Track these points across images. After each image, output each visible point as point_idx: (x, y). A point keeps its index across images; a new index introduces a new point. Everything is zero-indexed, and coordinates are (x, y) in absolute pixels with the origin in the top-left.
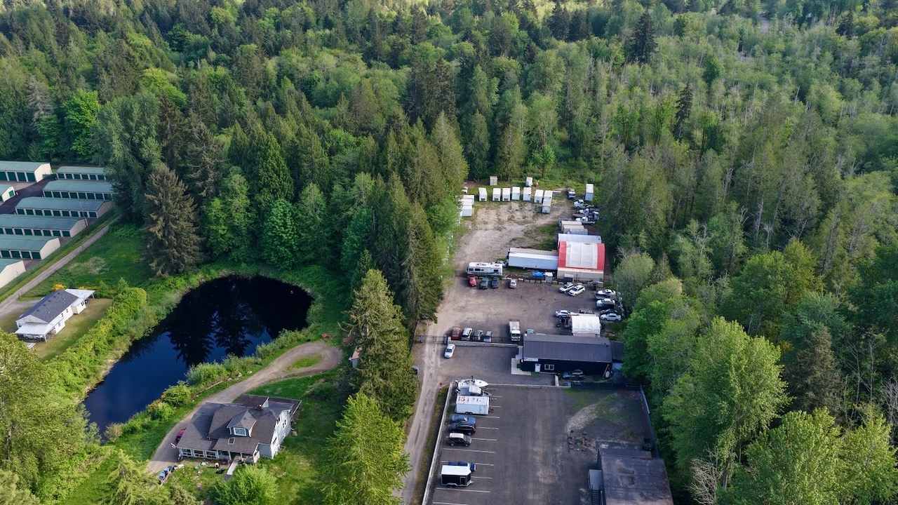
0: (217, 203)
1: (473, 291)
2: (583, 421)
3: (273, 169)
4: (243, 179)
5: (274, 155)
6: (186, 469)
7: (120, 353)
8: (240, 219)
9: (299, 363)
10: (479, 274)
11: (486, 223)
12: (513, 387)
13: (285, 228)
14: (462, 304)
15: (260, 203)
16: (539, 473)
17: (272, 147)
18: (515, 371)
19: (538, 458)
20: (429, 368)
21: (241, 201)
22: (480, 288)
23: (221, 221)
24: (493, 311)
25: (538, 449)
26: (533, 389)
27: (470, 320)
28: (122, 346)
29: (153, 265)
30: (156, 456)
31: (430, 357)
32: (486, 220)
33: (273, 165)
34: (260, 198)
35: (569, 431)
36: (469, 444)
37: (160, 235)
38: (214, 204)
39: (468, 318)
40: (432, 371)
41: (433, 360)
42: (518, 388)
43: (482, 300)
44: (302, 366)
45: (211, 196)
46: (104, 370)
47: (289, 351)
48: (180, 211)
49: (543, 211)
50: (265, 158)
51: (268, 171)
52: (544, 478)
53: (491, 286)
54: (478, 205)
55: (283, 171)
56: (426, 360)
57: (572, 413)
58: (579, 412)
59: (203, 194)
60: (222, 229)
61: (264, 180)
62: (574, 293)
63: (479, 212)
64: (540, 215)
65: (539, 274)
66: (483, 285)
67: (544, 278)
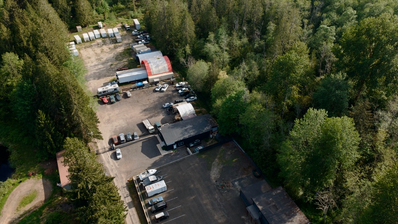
1: (108, 106)
2: (217, 171)
9: (23, 203)
10: (106, 94)
11: (90, 58)
12: (169, 165)
14: (107, 117)
16: (216, 217)
18: (163, 152)
19: (209, 207)
20: (112, 170)
22: (110, 103)
25: (206, 201)
26: (180, 161)
27: (118, 127)
31: (109, 162)
32: (89, 56)
35: (214, 181)
36: (168, 217)
39: (116, 126)
40: (116, 171)
41: (112, 164)
42: (172, 164)
43: (117, 111)
44: (26, 204)
47: (10, 196)
49: (118, 42)
52: (220, 219)
53: (117, 100)
54: (78, 47)
56: (107, 165)
57: (209, 169)
58: (213, 167)
62: (165, 90)
63: (81, 51)
64: (117, 44)
65: (140, 84)
66: (112, 101)
67: (144, 85)
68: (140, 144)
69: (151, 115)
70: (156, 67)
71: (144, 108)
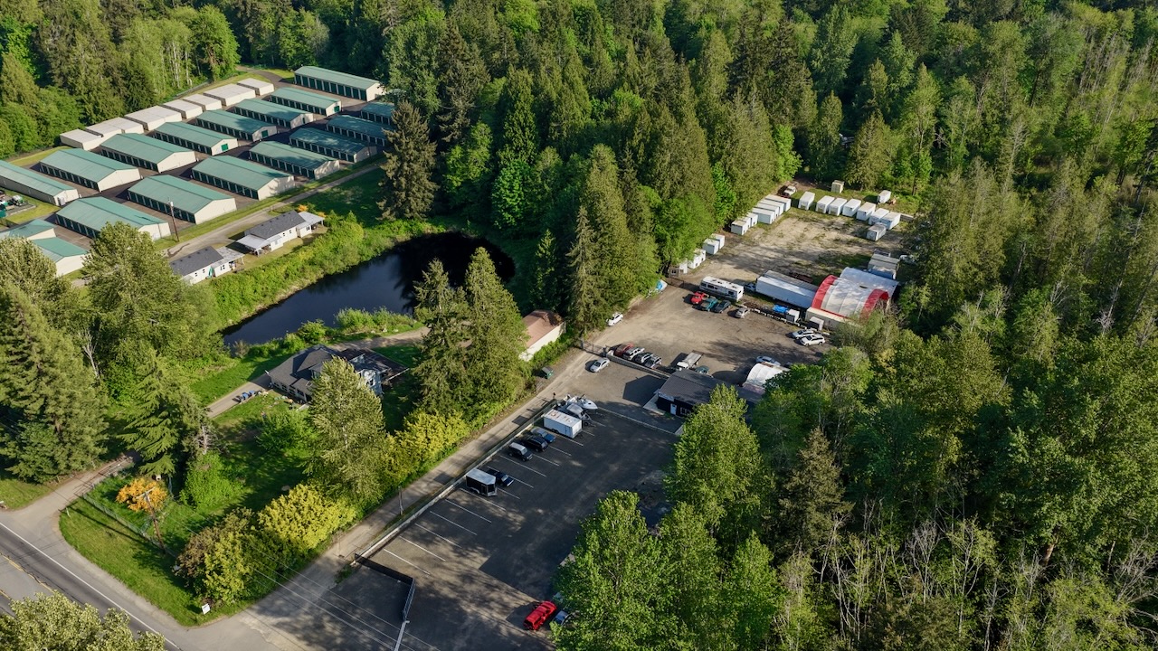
0: (457, 152)
1: (690, 309)
3: (519, 124)
4: (489, 130)
5: (523, 108)
6: (268, 396)
7: (307, 282)
8: (475, 172)
10: (709, 290)
11: (781, 236)
12: (627, 421)
13: (511, 192)
14: (662, 320)
15: (500, 160)
16: (570, 511)
17: (522, 100)
18: (650, 406)
19: (583, 496)
20: (564, 376)
21: (481, 153)
22: (699, 307)
23: (458, 173)
24: (691, 337)
26: (647, 429)
27: (654, 339)
28: (312, 277)
29: (381, 204)
30: (258, 379)
31: (577, 365)
32: (785, 233)
33: (518, 120)
34: (501, 154)
35: (642, 482)
36: (526, 460)
37: (390, 175)
38: (453, 151)
39: (654, 337)
40: (565, 380)
41: (576, 370)
42: (632, 422)
43: (690, 322)
45: (453, 143)
46: (282, 294)
48: (416, 153)
49: (868, 237)
50: (513, 110)
51: (513, 125)
52: (571, 517)
53: (714, 310)
54: (794, 212)
55: (530, 128)
56: (569, 368)
59: (447, 139)
60: (456, 181)
61: (508, 134)
62: (806, 341)
63: (785, 221)
64: (861, 240)
65: (782, 309)
66: (704, 305)
67: (785, 315)
68: (644, 374)
69: (720, 354)
70: (837, 296)
71: (726, 340)
